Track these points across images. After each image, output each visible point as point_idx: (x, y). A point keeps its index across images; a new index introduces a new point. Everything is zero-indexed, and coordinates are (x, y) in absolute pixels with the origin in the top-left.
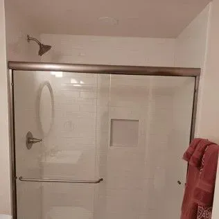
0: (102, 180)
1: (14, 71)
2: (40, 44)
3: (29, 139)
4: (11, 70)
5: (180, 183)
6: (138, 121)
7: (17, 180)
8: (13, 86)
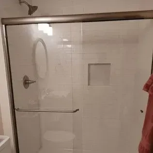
0: (78, 110)
1: (7, 26)
2: (29, 6)
3: (25, 81)
4: (4, 26)
5: (142, 112)
6: (110, 64)
8: (7, 38)
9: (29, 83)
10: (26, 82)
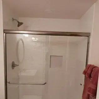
0: (46, 83)
1: (6, 34)
2: (18, 22)
5: (81, 85)
7: (8, 83)
9: (15, 66)
10: (13, 66)
